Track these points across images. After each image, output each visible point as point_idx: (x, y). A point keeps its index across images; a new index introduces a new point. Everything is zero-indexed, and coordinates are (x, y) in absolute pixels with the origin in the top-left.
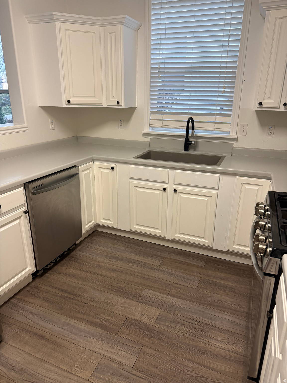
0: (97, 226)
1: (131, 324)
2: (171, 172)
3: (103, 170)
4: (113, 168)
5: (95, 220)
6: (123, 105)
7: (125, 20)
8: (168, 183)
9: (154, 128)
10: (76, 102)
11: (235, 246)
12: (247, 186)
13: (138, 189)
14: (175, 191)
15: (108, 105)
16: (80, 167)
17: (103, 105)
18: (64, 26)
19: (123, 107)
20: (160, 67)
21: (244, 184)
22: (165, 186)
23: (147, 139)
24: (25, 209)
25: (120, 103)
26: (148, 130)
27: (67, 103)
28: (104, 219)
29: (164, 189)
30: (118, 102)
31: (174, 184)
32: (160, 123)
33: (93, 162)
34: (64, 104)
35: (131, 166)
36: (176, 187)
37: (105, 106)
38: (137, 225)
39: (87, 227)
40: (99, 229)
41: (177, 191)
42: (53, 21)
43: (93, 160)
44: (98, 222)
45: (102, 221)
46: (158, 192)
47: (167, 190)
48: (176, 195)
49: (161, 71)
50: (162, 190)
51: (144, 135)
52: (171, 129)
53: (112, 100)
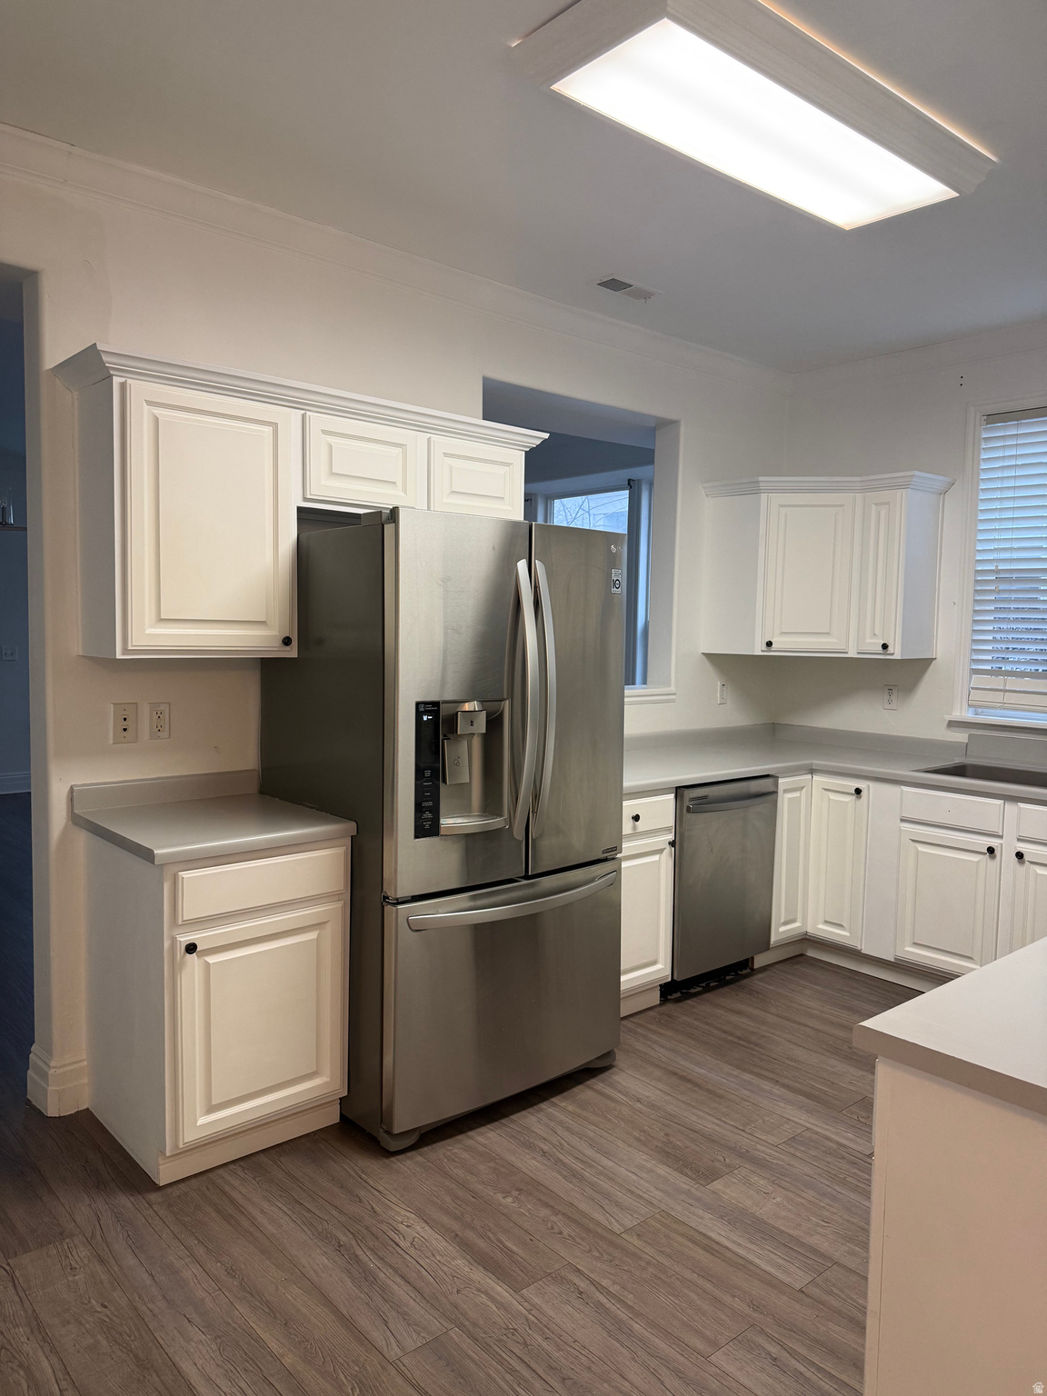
0: (807, 940)
2: (1011, 808)
3: (833, 796)
4: (858, 791)
5: (804, 921)
6: (897, 652)
7: (914, 479)
8: (1001, 837)
9: (980, 710)
10: (787, 644)
13: (921, 848)
14: (1020, 855)
15: (858, 653)
16: (780, 781)
17: (847, 653)
18: (777, 498)
19: (897, 656)
20: (999, 568)
22: (993, 842)
23: (961, 737)
24: (671, 837)
25: (890, 649)
26: (968, 715)
27: (764, 647)
28: (826, 922)
29: (991, 850)
30: (885, 646)
31: (1019, 840)
32: (999, 697)
33: (810, 776)
34: (758, 649)
35: (905, 788)
36: (1022, 847)
37: (852, 654)
38: (915, 943)
39: (782, 929)
40: (811, 953)
41: (1026, 858)
42: (757, 492)
43: (812, 771)
44: (811, 930)
45: (820, 926)
46: (975, 858)
47: (997, 852)
48: (1021, 870)
49: (1002, 577)
50: (984, 854)
51: (953, 724)
52: (1026, 713)
53: (872, 641)
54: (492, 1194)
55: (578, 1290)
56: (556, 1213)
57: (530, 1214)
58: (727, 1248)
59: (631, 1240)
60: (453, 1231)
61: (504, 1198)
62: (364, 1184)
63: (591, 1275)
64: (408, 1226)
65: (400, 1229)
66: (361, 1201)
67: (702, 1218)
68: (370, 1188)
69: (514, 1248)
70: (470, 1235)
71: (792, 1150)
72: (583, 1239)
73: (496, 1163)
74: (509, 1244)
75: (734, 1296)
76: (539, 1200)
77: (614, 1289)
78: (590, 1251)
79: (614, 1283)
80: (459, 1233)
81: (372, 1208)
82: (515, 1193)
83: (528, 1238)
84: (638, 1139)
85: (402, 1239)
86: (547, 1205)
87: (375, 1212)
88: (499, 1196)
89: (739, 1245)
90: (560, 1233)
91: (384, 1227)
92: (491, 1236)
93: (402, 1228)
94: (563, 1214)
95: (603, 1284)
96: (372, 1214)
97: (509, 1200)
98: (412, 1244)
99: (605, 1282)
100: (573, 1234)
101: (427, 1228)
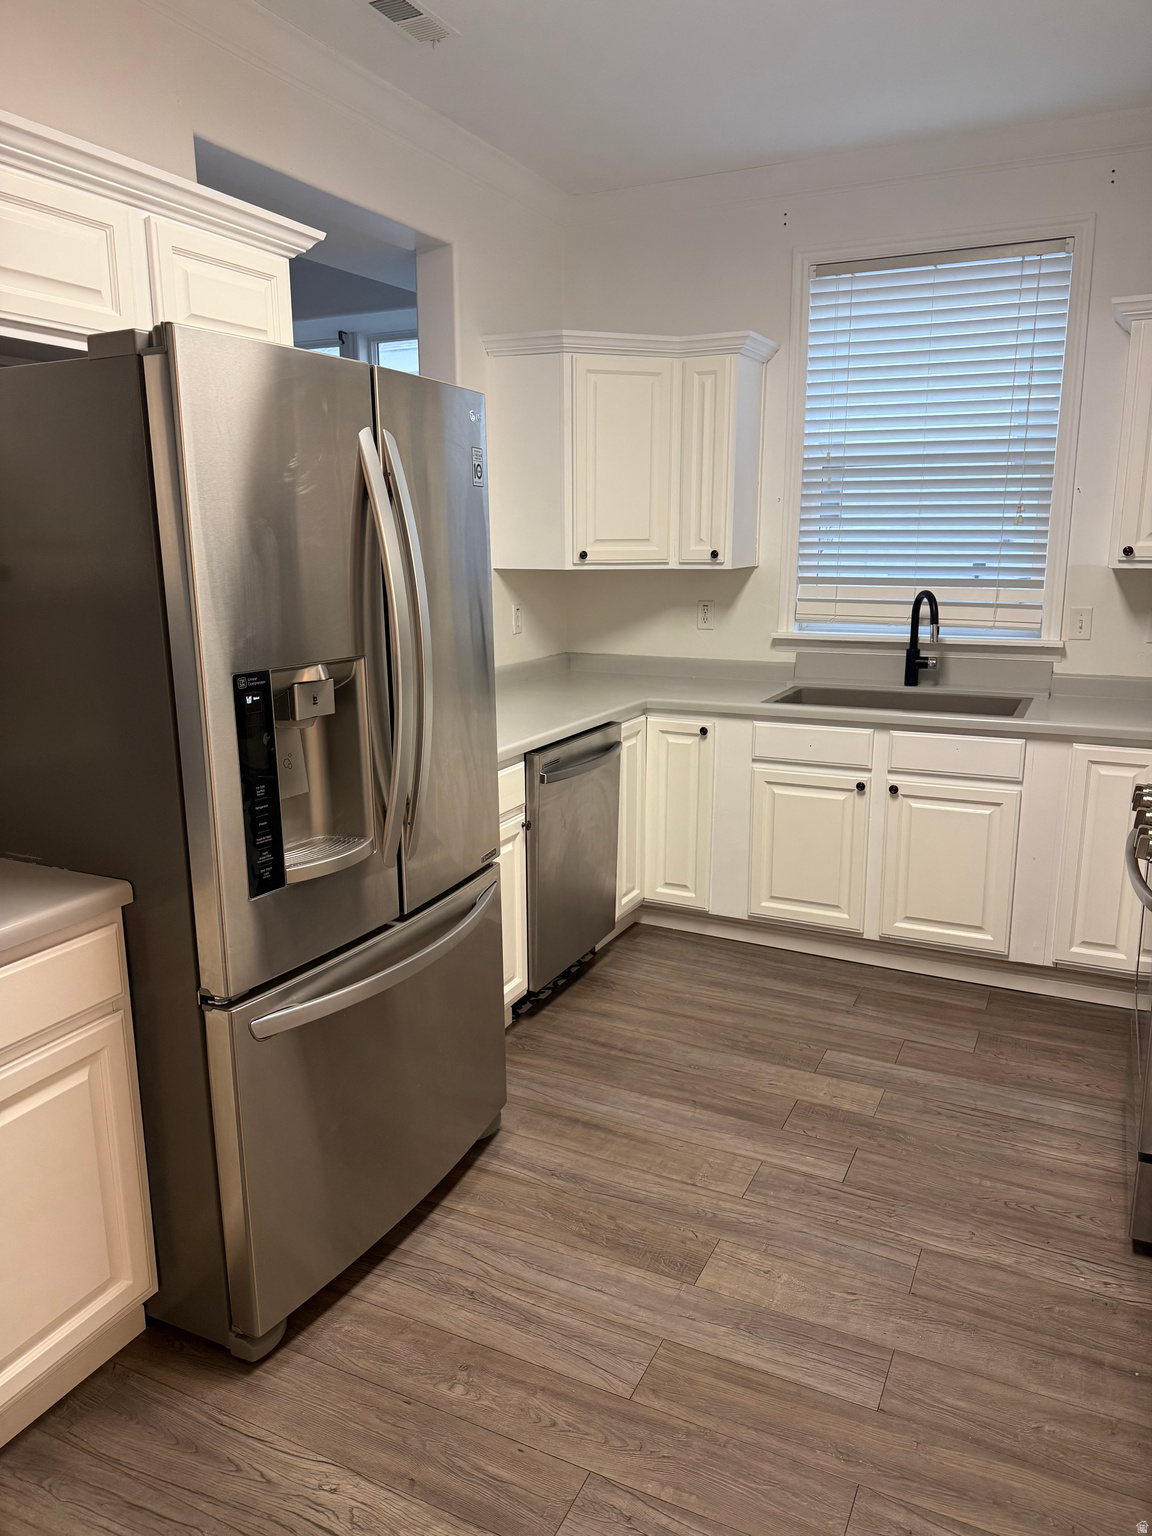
0: (645, 907)
1: (813, 1112)
2: (881, 737)
3: (672, 739)
4: (704, 731)
5: (642, 890)
6: (727, 562)
7: (748, 342)
8: (870, 770)
9: (805, 625)
10: (603, 556)
11: (1074, 949)
12: (1104, 771)
13: (778, 790)
14: (894, 790)
15: (681, 563)
16: (623, 726)
17: (667, 563)
18: (584, 361)
19: (727, 566)
20: (831, 455)
21: (1094, 766)
22: (862, 777)
23: (788, 656)
24: (521, 818)
25: (720, 558)
26: (789, 630)
27: (577, 559)
28: (668, 884)
29: (861, 787)
30: (715, 554)
31: (890, 772)
32: (829, 608)
33: (643, 718)
34: (569, 563)
35: (758, 724)
36: (895, 780)
37: (673, 565)
38: (773, 897)
39: (624, 901)
40: (646, 920)
41: (899, 792)
42: (560, 350)
43: (645, 711)
44: (649, 896)
45: (660, 890)
46: (841, 796)
47: (867, 789)
48: (894, 805)
49: (833, 466)
50: (852, 791)
51: (777, 643)
52: (862, 626)
53: (699, 548)
54: (431, 1387)
55: (624, 1516)
56: (534, 1390)
57: (499, 1405)
58: (766, 1373)
59: (646, 1402)
60: (403, 1476)
61: (451, 1388)
62: (232, 1434)
63: (628, 1482)
64: (333, 1491)
65: (321, 1500)
66: (239, 1469)
67: (715, 1335)
68: (244, 1438)
69: (505, 1474)
70: (431, 1474)
71: (760, 1199)
72: (588, 1423)
73: (413, 1332)
74: (493, 1470)
75: (813, 1449)
76: (500, 1376)
77: (667, 1494)
78: (607, 1441)
79: (663, 1485)
80: (414, 1475)
81: (262, 1475)
82: (462, 1375)
83: (514, 1448)
84: (580, 1235)
85: (333, 1518)
86: (516, 1383)
87: (269, 1482)
88: (443, 1388)
89: (777, 1363)
90: (554, 1424)
91: (299, 1507)
92: (461, 1463)
93: (324, 1497)
94: (543, 1389)
95: (649, 1492)
96: (265, 1486)
97: (459, 1390)
98: (352, 1523)
99: (651, 1488)
100: (571, 1419)
101: (363, 1484)
